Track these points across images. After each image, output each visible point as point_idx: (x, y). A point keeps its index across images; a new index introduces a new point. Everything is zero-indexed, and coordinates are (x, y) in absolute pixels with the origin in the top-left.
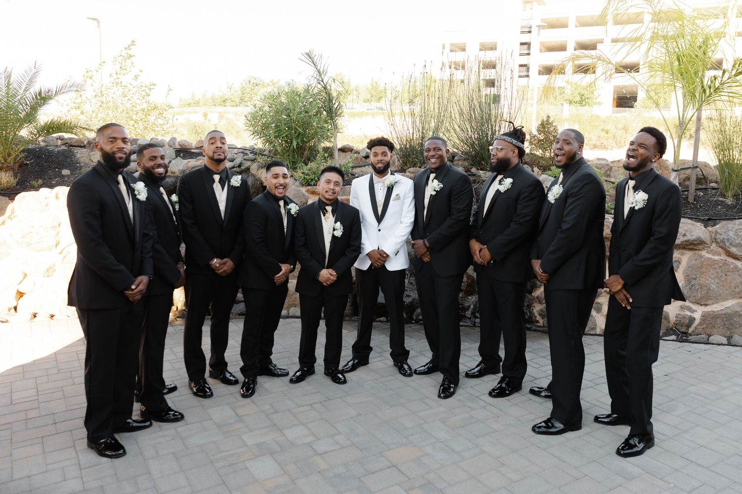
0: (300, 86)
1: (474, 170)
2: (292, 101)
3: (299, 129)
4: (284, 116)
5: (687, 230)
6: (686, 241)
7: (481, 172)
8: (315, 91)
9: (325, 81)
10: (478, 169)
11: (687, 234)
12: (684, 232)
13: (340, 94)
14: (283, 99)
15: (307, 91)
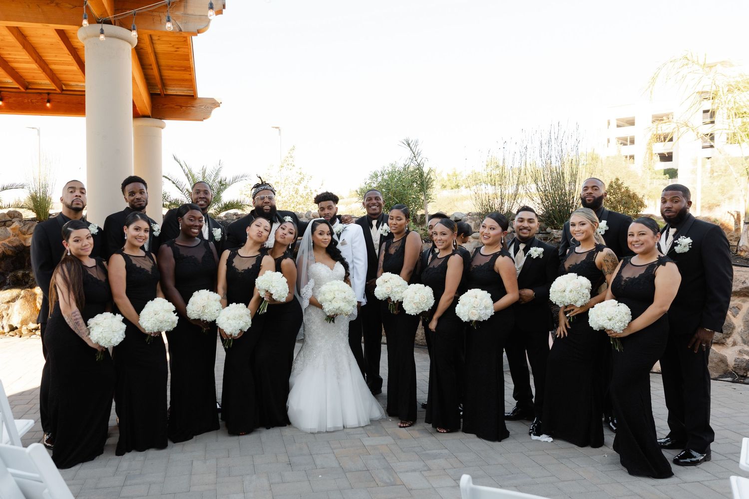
0: (400, 166)
1: (549, 230)
2: (392, 178)
3: (396, 199)
4: (383, 190)
5: (747, 278)
6: (746, 288)
7: (554, 230)
8: (411, 169)
9: (419, 161)
10: (552, 229)
11: (747, 281)
12: (744, 279)
13: (430, 171)
14: (386, 177)
15: (405, 169)
